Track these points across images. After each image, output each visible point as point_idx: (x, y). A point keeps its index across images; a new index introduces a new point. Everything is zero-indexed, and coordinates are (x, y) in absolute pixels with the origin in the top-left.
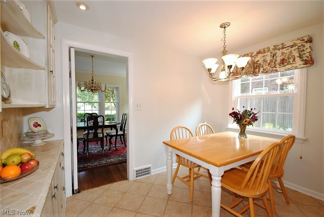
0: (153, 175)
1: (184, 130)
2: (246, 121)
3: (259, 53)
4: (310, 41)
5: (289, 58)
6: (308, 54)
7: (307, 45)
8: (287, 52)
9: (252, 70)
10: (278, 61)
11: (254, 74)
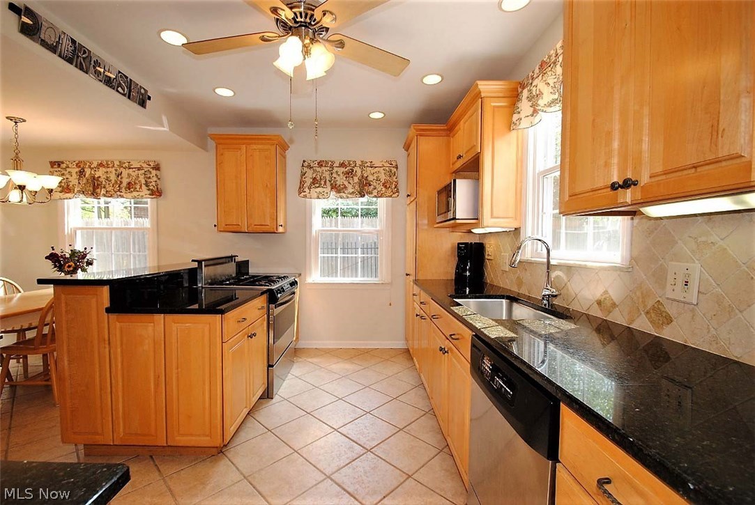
2: (69, 266)
3: (101, 165)
4: (157, 168)
5: (135, 183)
6: (154, 184)
7: (154, 172)
8: (133, 174)
9: (91, 189)
10: (124, 184)
11: (94, 194)
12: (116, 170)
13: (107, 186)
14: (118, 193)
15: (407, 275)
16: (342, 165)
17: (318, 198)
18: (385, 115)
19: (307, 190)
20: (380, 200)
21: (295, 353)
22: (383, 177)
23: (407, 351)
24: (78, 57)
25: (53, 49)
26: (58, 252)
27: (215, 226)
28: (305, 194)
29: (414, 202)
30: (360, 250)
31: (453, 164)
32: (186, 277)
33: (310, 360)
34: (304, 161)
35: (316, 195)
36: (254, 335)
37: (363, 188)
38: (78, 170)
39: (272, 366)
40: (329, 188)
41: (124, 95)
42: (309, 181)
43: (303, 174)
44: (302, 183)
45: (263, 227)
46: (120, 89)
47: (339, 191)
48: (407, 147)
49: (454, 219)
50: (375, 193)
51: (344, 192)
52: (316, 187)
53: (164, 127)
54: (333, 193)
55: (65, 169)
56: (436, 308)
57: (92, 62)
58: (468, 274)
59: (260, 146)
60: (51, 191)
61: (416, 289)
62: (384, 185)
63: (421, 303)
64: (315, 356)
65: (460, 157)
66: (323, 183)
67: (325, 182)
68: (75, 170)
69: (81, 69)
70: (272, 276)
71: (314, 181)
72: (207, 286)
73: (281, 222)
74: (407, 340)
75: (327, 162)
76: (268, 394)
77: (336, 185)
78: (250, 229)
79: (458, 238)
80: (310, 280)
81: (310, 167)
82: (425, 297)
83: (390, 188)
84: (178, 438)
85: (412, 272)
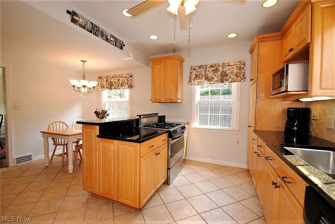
0: (35, 161)
1: (61, 124)
2: (101, 116)
3: (113, 77)
4: (131, 76)
5: (124, 83)
6: (130, 83)
7: (130, 78)
8: (123, 80)
9: (110, 86)
10: (120, 84)
11: (111, 89)
12: (118, 79)
13: (115, 85)
14: (118, 88)
15: (249, 127)
16: (211, 66)
17: (198, 85)
18: (237, 34)
19: (193, 81)
20: (233, 84)
21: (184, 161)
22: (235, 71)
23: (248, 171)
24: (94, 30)
25: (84, 27)
26: (98, 111)
27: (151, 100)
28: (192, 83)
29: (256, 83)
30: (220, 111)
31: (285, 57)
32: (135, 122)
33: (191, 167)
34: (192, 67)
35: (197, 83)
36: (159, 154)
37: (223, 78)
38: (106, 79)
39: (170, 169)
40: (204, 79)
41: (114, 45)
42: (193, 76)
43: (191, 73)
44: (190, 78)
45: (171, 100)
46: (112, 42)
47: (209, 80)
48: (251, 52)
49: (286, 91)
50: (230, 80)
51: (212, 81)
52: (197, 79)
53: (131, 58)
54: (206, 82)
55: (102, 79)
56: (270, 152)
57: (100, 32)
58: (295, 128)
59: (170, 62)
60: (94, 87)
61: (255, 136)
62: (236, 75)
63: (258, 146)
64: (195, 165)
65: (291, 50)
66: (201, 77)
67: (202, 76)
68: (105, 80)
69: (96, 35)
70: (173, 124)
71: (197, 75)
72: (143, 127)
73: (179, 97)
74: (248, 164)
75: (203, 66)
76: (167, 182)
77: (208, 77)
78: (165, 101)
79: (288, 104)
80: (193, 126)
81: (194, 69)
82: (261, 142)
83: (240, 76)
84: (121, 199)
85: (253, 124)
